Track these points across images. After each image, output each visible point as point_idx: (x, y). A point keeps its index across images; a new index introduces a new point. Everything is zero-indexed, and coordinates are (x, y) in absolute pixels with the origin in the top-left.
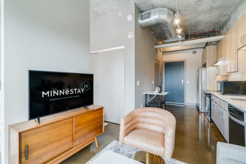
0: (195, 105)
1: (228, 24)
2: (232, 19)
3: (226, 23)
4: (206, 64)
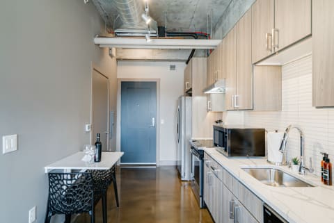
0: (174, 164)
1: (225, 21)
2: (231, 13)
3: (220, 21)
4: (191, 90)
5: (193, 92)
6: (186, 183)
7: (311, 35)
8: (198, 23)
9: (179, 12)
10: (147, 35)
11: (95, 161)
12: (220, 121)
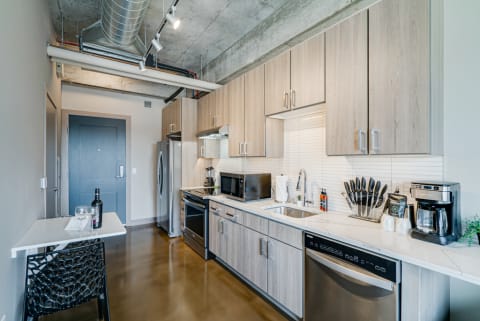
4: (180, 133)
5: (183, 136)
6: (174, 240)
7: (324, 102)
8: (189, 59)
9: (172, 43)
10: (141, 63)
11: (94, 227)
12: (211, 168)
